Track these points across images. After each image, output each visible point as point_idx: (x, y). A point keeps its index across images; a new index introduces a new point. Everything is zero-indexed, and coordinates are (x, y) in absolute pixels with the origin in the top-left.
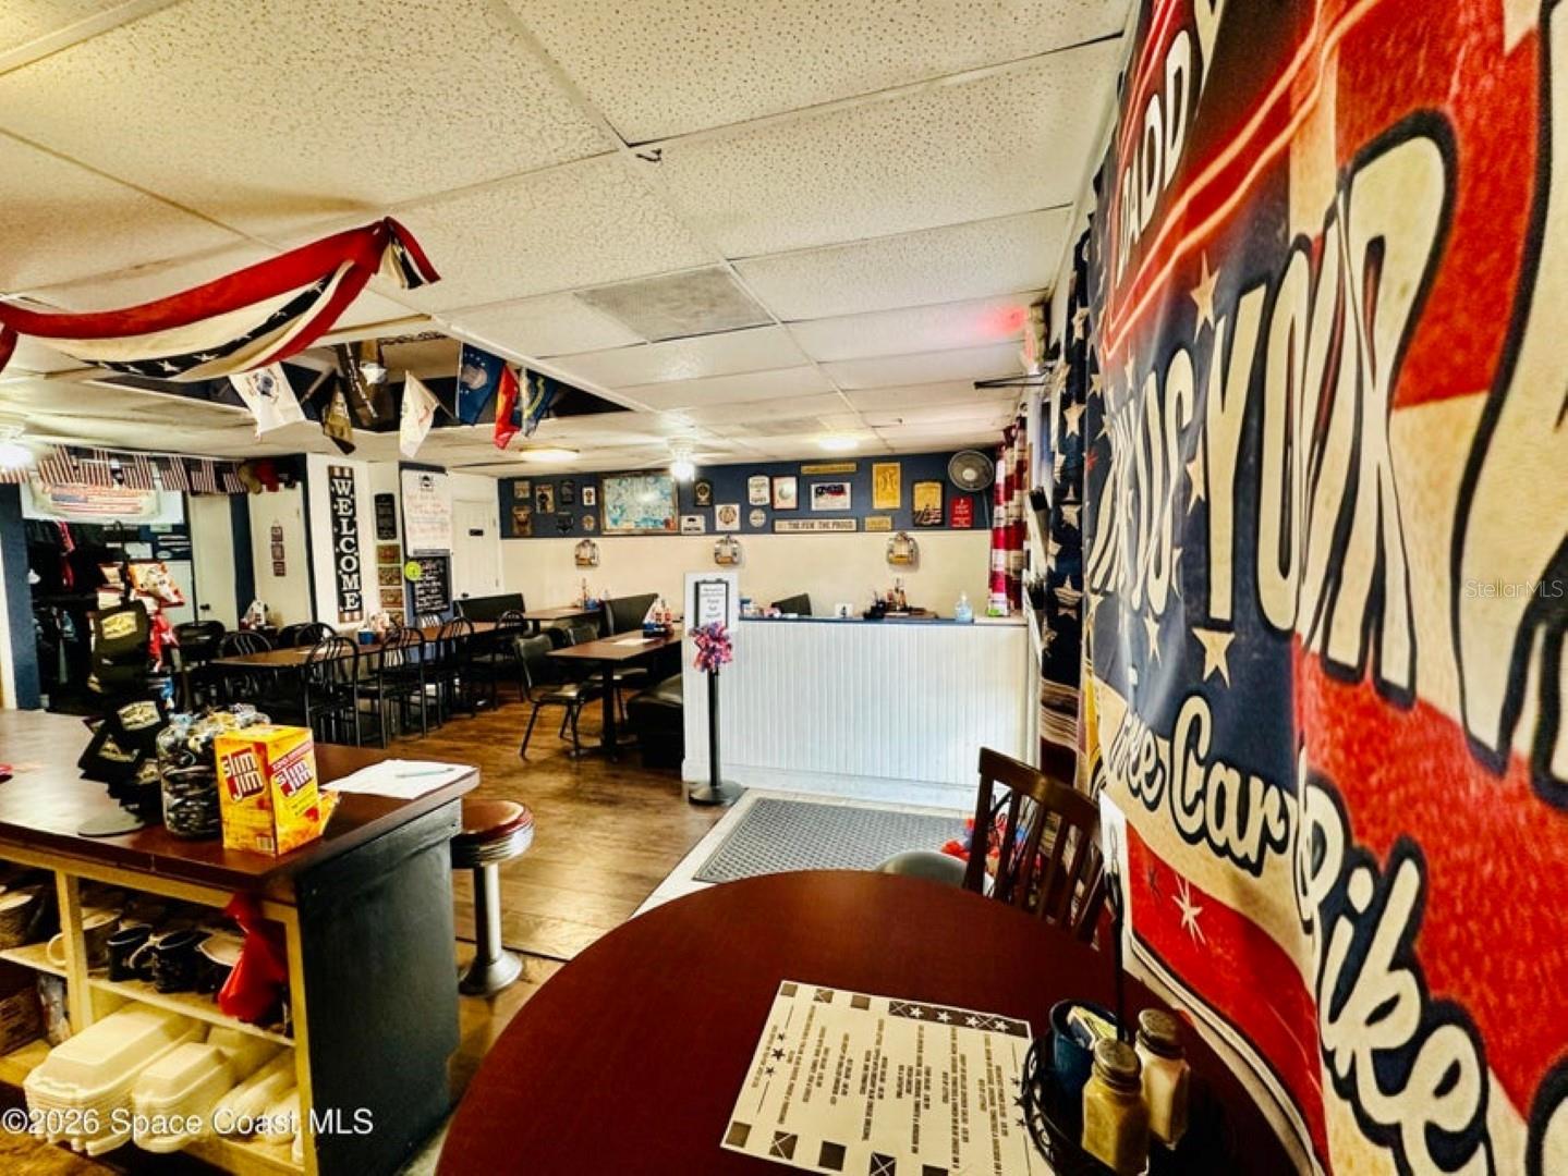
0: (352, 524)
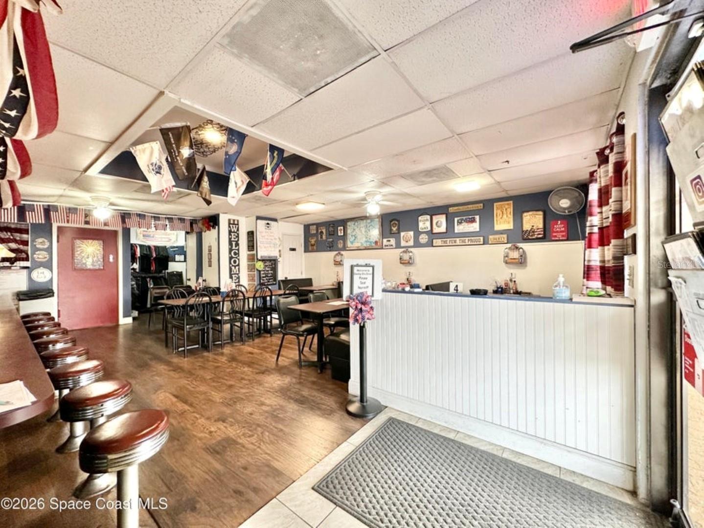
0: (237, 244)
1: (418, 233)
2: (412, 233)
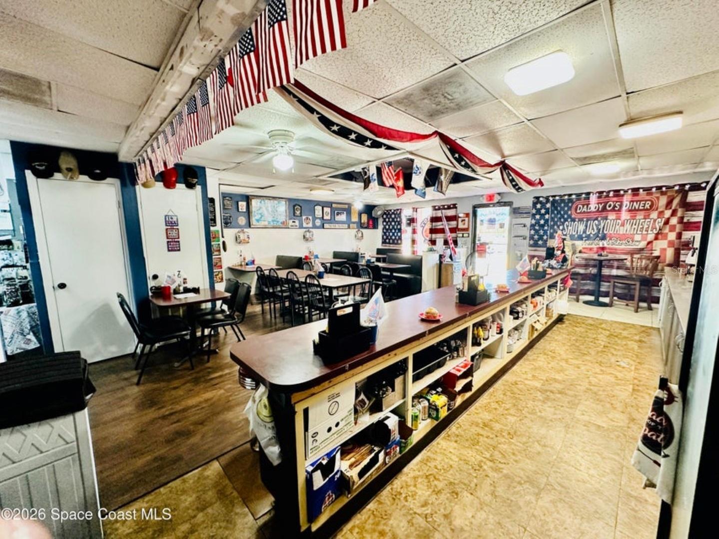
1: (315, 218)
2: (311, 217)
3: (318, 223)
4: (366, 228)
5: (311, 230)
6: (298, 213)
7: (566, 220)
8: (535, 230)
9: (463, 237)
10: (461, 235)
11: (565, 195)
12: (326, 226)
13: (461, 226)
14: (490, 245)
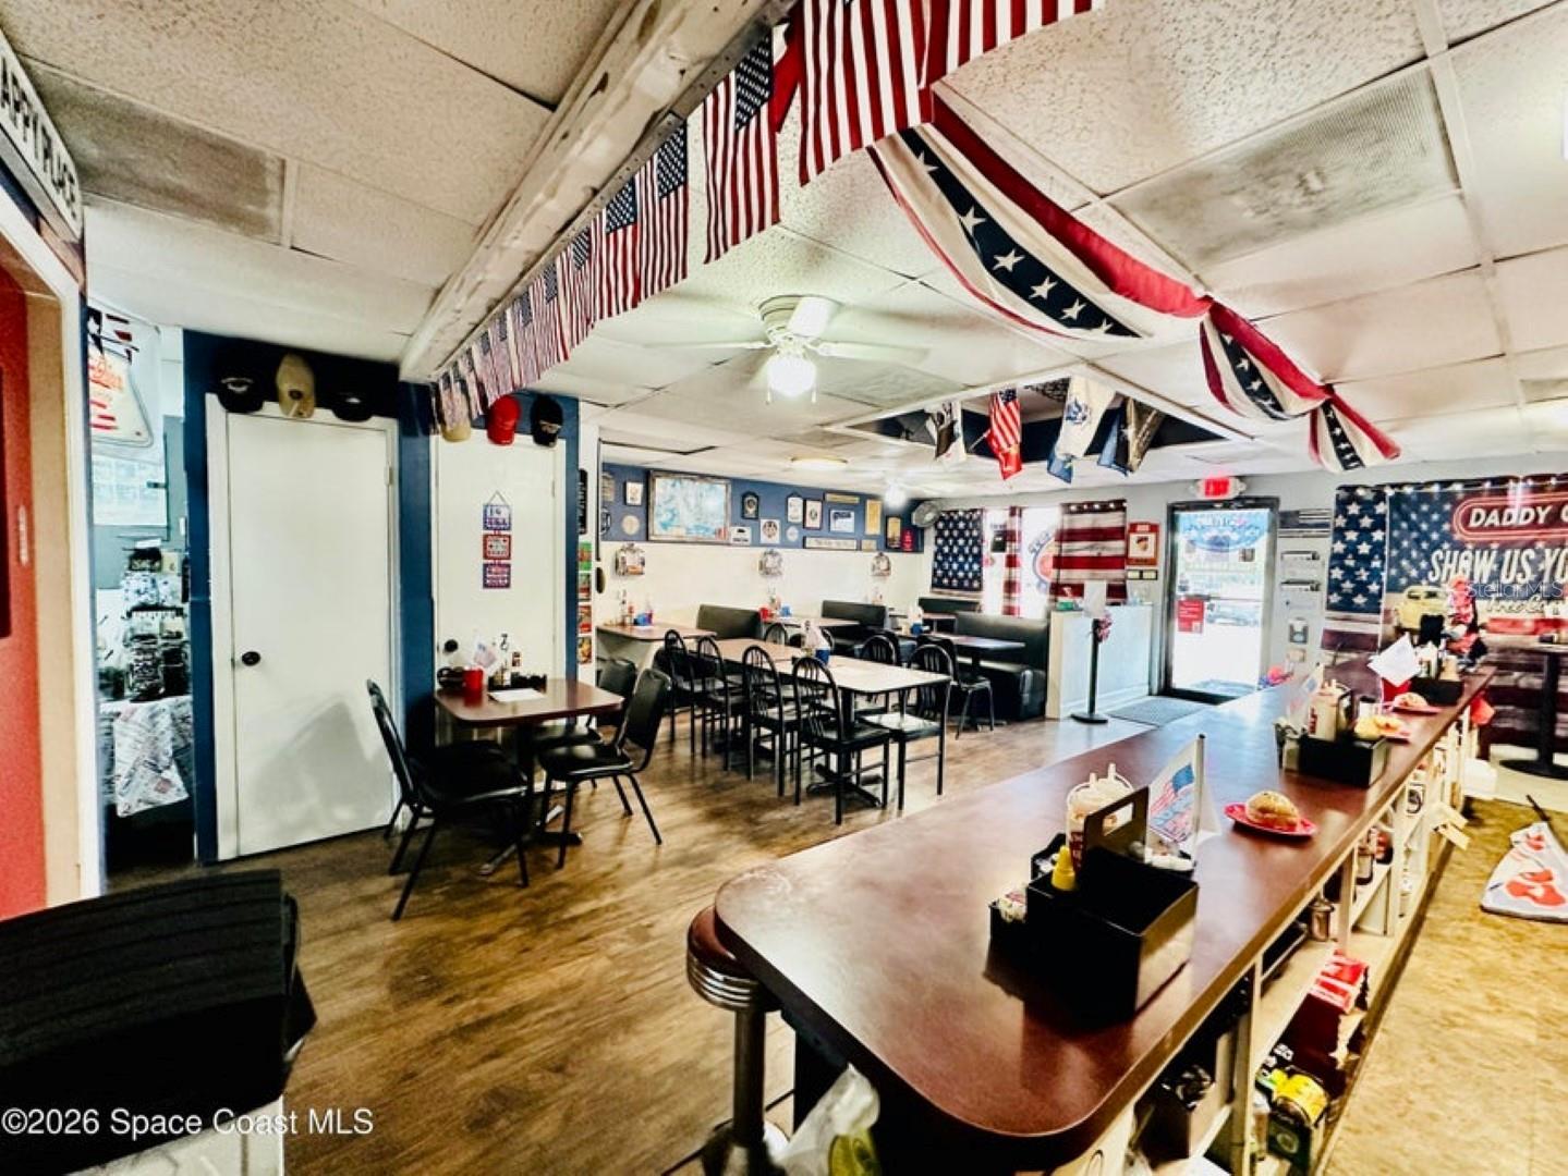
1: (786, 524)
2: (777, 522)
3: (793, 534)
4: (897, 550)
5: (776, 550)
6: (751, 511)
7: (1436, 546)
8: (1342, 567)
9: (1141, 578)
10: (1137, 575)
11: (1430, 484)
12: (810, 542)
13: (1135, 551)
14: (1212, 602)
